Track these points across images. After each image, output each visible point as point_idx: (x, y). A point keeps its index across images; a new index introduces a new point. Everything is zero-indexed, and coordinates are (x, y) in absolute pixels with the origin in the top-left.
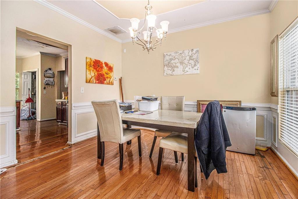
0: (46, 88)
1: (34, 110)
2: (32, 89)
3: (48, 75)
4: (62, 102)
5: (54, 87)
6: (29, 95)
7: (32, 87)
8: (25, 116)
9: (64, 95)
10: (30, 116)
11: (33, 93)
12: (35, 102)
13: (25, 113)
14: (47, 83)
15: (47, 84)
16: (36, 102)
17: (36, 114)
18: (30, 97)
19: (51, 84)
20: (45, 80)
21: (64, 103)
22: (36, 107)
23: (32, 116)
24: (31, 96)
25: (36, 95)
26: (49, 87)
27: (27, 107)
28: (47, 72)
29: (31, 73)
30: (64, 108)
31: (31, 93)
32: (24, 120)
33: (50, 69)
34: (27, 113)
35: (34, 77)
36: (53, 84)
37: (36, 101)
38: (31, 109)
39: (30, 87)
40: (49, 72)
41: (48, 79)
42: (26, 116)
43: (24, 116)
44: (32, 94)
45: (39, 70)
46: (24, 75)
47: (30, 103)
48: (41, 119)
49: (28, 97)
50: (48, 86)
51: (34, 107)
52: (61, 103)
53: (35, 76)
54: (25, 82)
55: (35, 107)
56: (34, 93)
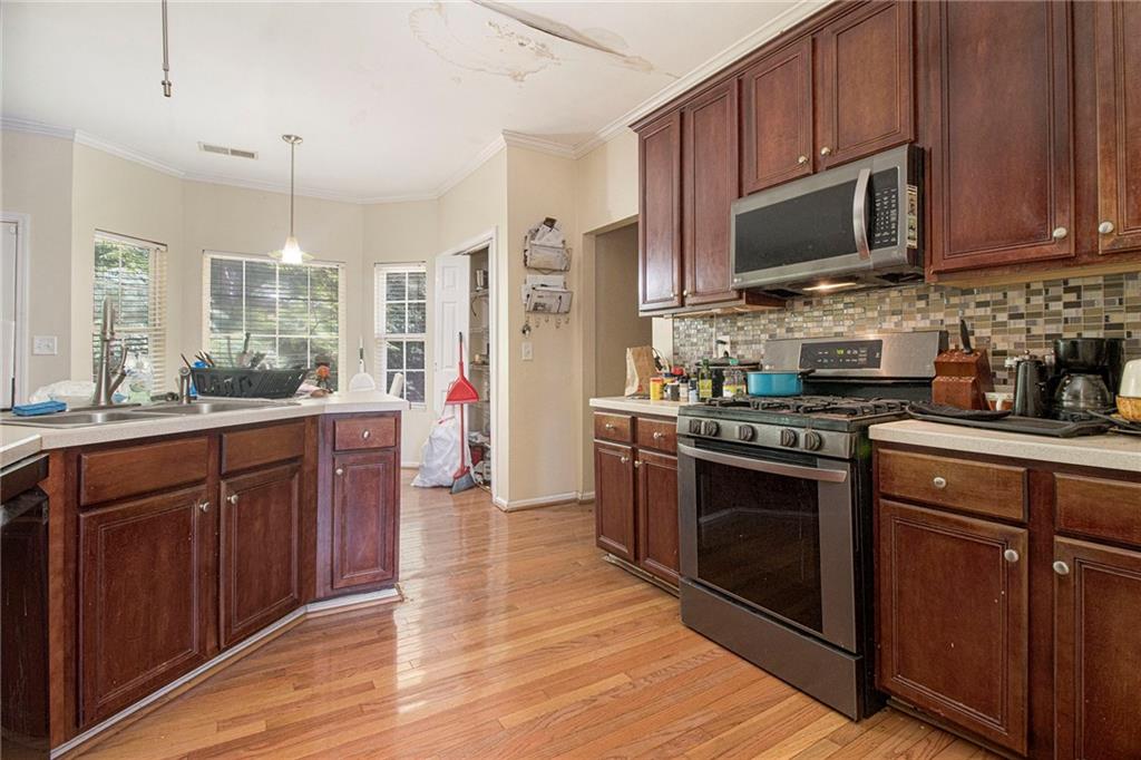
0: (533, 328)
1: (481, 439)
2: (471, 335)
3: (538, 258)
4: (634, 421)
5: (567, 322)
6: (461, 364)
7: (472, 326)
8: (447, 468)
9: (639, 369)
10: (464, 471)
11: (477, 357)
12: (485, 398)
13: (443, 457)
14: (535, 299)
15: (537, 308)
16: (488, 401)
17: (489, 459)
18: (466, 375)
19: (554, 310)
20: (529, 285)
21: (652, 427)
22: (489, 424)
23: (472, 472)
24: (471, 371)
25: (488, 364)
26: (547, 321)
27: (452, 422)
28: (536, 242)
29: (468, 257)
30: (647, 466)
31: (472, 355)
32: (442, 487)
33: (550, 222)
34: (454, 454)
35: (480, 281)
36: (564, 308)
37: (488, 393)
38: (470, 430)
39: (464, 326)
40: (543, 241)
41: (541, 278)
42: (451, 469)
43: (440, 467)
44: (472, 362)
45: (500, 231)
46: (443, 268)
47: (466, 406)
48: (510, 501)
49: (455, 377)
50: (542, 317)
51: (480, 422)
52: (627, 426)
53: (486, 273)
54: (446, 305)
55: (485, 421)
56: (481, 355)
